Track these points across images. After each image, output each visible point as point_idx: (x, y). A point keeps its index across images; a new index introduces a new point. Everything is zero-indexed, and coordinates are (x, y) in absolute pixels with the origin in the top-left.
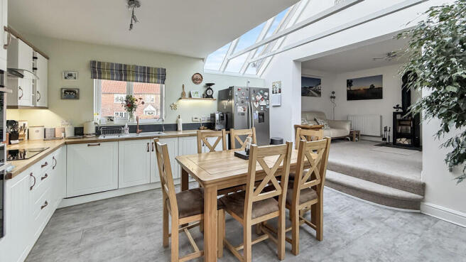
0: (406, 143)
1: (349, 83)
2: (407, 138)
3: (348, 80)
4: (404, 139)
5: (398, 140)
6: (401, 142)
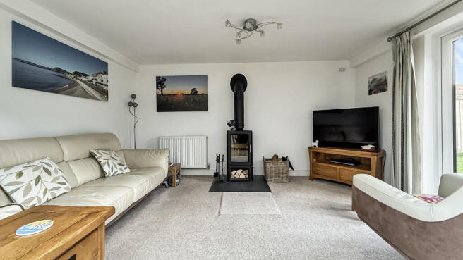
0: (243, 176)
1: (160, 82)
2: (244, 169)
3: (158, 78)
4: (239, 171)
5: (233, 173)
6: (237, 176)
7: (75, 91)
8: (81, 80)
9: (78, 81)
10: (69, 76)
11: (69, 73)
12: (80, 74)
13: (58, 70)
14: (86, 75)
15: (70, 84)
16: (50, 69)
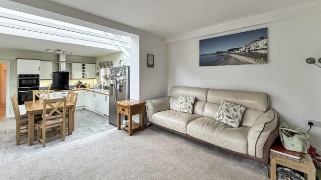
7: (229, 61)
8: (234, 53)
9: (231, 55)
10: (224, 54)
11: (224, 52)
12: (233, 50)
13: (218, 53)
14: (238, 49)
15: (225, 59)
16: (213, 54)
